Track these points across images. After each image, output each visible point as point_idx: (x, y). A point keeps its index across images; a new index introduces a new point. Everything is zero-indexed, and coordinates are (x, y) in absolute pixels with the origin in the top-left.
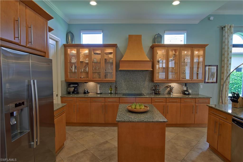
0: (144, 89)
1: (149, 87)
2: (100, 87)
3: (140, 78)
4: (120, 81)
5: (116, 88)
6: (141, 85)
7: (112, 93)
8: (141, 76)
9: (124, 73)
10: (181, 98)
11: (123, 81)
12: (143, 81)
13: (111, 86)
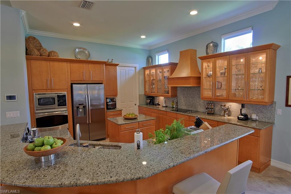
0: (199, 107)
1: (204, 105)
2: (165, 101)
3: (196, 94)
4: (180, 97)
5: (177, 103)
6: (197, 101)
7: (174, 108)
8: (197, 92)
9: (183, 89)
10: (218, 121)
11: (182, 96)
12: (199, 98)
13: (173, 101)
